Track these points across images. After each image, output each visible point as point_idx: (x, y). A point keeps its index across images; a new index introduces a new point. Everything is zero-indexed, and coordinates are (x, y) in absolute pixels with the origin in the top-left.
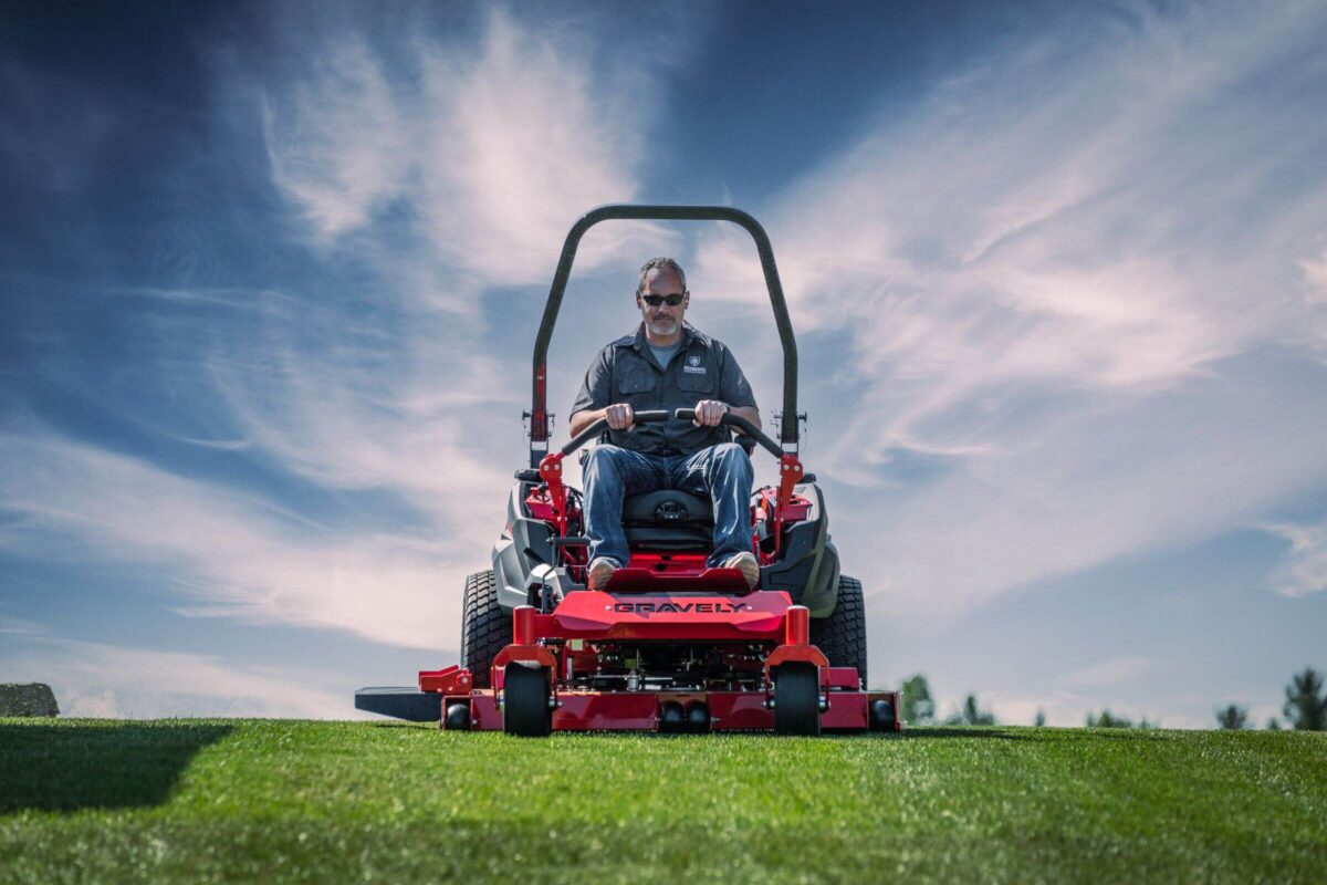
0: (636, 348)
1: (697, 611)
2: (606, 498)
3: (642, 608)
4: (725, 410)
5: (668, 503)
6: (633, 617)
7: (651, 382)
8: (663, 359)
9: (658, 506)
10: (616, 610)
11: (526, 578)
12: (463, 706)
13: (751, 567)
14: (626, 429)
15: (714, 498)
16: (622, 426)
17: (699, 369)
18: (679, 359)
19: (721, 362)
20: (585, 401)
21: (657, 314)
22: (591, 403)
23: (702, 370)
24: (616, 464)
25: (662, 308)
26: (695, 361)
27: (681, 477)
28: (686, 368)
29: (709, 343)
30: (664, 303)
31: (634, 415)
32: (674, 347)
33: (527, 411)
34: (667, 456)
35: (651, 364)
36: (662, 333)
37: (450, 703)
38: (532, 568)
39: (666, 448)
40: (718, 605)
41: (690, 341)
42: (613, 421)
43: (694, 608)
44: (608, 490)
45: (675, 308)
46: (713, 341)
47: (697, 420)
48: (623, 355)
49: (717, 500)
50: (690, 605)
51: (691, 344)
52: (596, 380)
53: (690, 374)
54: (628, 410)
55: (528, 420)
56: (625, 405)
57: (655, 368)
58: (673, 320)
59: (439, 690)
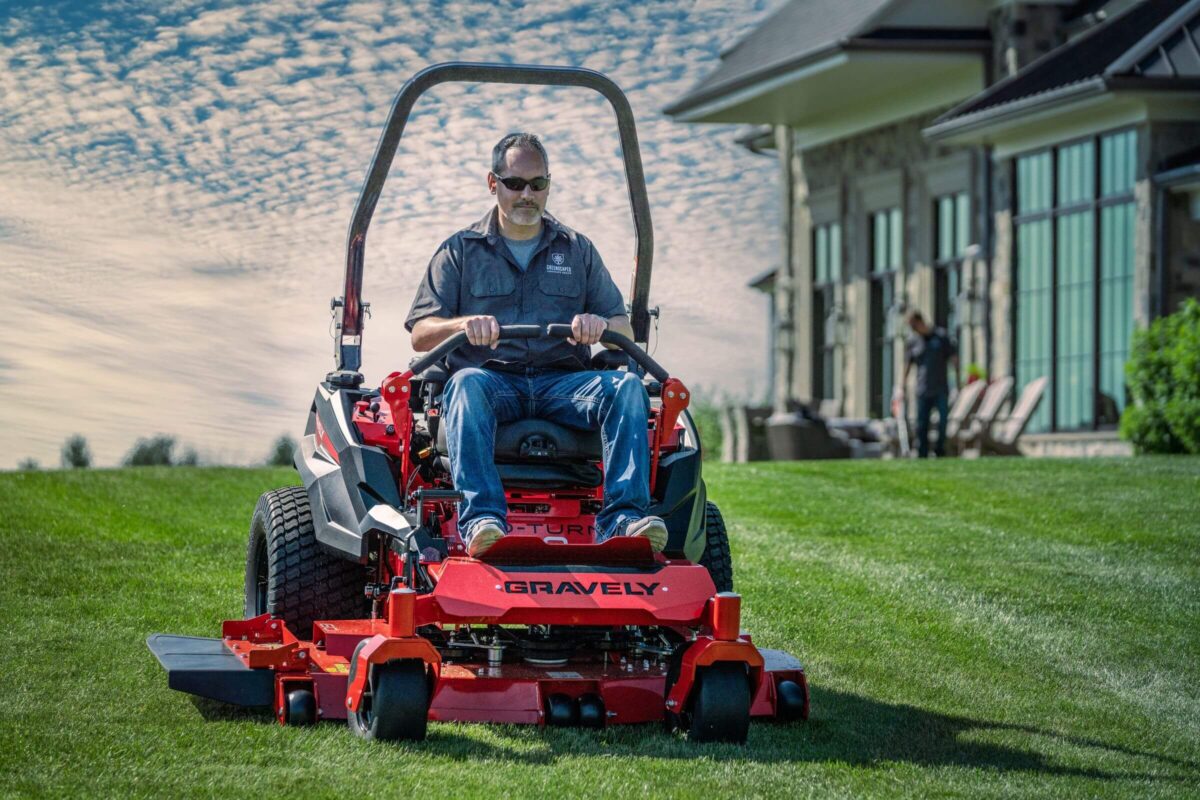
0: (491, 242)
1: (604, 592)
2: (479, 437)
3: (538, 587)
4: (605, 327)
5: (536, 437)
6: (526, 601)
7: (508, 284)
8: (523, 256)
9: (524, 439)
10: (508, 590)
11: (360, 519)
12: (303, 692)
13: (659, 535)
14: (489, 346)
15: (604, 437)
16: (484, 342)
17: (564, 269)
18: (540, 258)
19: (588, 262)
20: (430, 305)
21: (519, 201)
22: (438, 308)
23: (567, 270)
24: (486, 393)
25: (526, 194)
26: (558, 259)
27: (549, 404)
28: (549, 267)
29: (574, 237)
30: (527, 188)
31: (501, 330)
32: (532, 241)
33: (337, 299)
34: (531, 375)
35: (508, 262)
36: (524, 223)
37: (290, 687)
38: (369, 507)
39: (530, 364)
40: (627, 585)
41: (553, 236)
42: (474, 337)
43: (599, 588)
44: (480, 426)
45: (539, 194)
46: (577, 235)
47: (572, 337)
48: (474, 250)
49: (610, 440)
50: (594, 585)
51: (554, 238)
52: (442, 278)
53: (555, 275)
54: (493, 324)
55: (340, 310)
56: (489, 317)
57: (513, 267)
58: (538, 208)
59: (272, 667)
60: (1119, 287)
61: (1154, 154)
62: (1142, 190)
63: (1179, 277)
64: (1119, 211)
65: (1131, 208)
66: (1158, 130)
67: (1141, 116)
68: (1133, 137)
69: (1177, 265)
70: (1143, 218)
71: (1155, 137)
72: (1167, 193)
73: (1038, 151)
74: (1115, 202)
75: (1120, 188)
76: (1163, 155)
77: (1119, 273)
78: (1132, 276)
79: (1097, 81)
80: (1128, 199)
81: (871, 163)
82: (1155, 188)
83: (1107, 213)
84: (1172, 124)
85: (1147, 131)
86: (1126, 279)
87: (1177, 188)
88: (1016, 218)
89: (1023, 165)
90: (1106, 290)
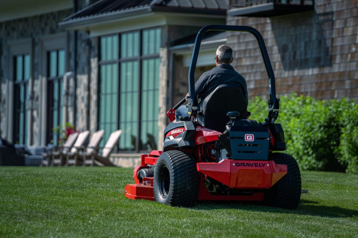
60: (151, 93)
61: (169, 38)
62: (163, 53)
63: (178, 90)
64: (152, 62)
65: (158, 61)
66: (171, 28)
67: (164, 23)
68: (159, 31)
69: (177, 85)
70: (164, 65)
71: (169, 31)
72: (174, 55)
73: (112, 35)
74: (149, 58)
75: (152, 52)
76: (172, 40)
77: (151, 87)
78: (158, 90)
79: (147, 7)
80: (157, 57)
81: (15, 34)
82: (169, 53)
83: (145, 63)
84: (177, 26)
85: (166, 29)
86: (155, 90)
87: (178, 53)
88: (100, 63)
89: (103, 40)
90: (144, 94)
